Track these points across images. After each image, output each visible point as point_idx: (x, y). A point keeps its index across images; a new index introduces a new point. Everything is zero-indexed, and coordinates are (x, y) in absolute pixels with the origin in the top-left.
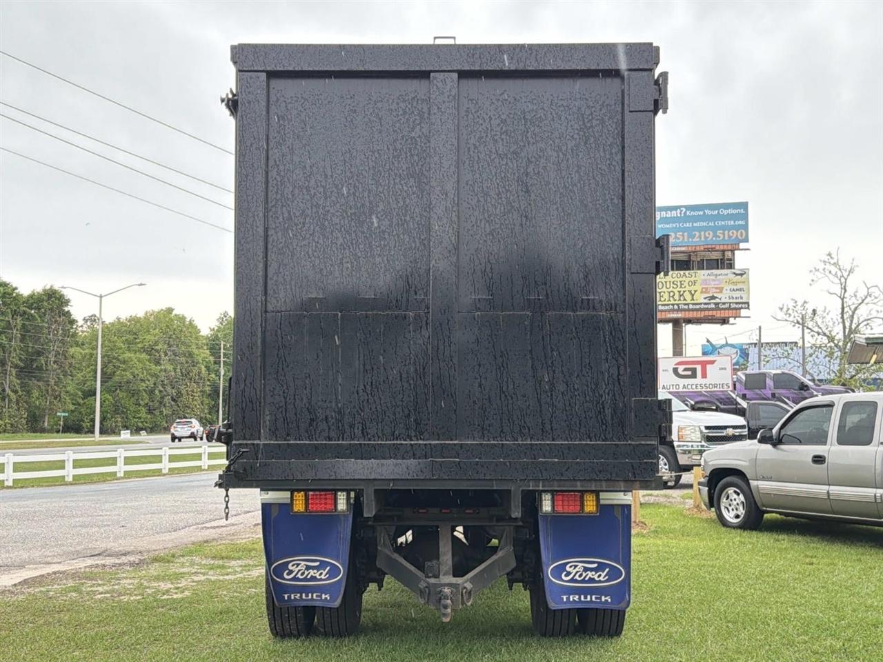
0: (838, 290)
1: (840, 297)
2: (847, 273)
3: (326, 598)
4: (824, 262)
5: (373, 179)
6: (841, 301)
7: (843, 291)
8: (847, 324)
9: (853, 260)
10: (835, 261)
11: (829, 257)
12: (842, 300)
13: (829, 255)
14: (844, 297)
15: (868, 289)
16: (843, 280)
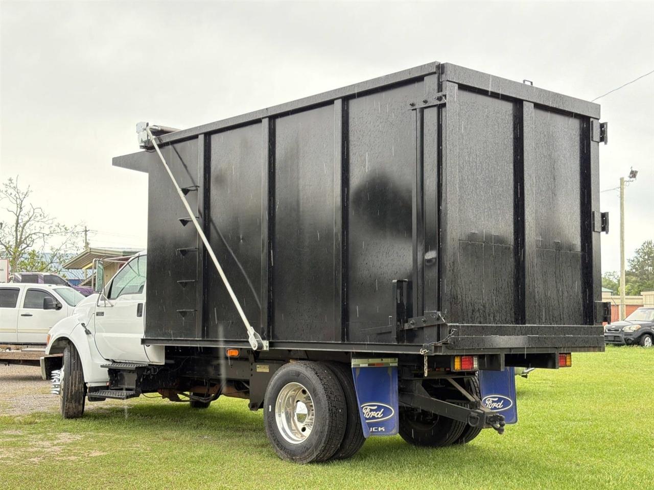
0: (14, 208)
1: (16, 215)
2: (24, 196)
3: (382, 430)
4: (6, 185)
5: (496, 161)
6: (16, 217)
7: (19, 209)
8: (19, 238)
9: (29, 186)
10: (15, 185)
11: (10, 182)
12: (18, 217)
13: (10, 180)
14: (19, 215)
15: (34, 209)
16: (19, 201)
